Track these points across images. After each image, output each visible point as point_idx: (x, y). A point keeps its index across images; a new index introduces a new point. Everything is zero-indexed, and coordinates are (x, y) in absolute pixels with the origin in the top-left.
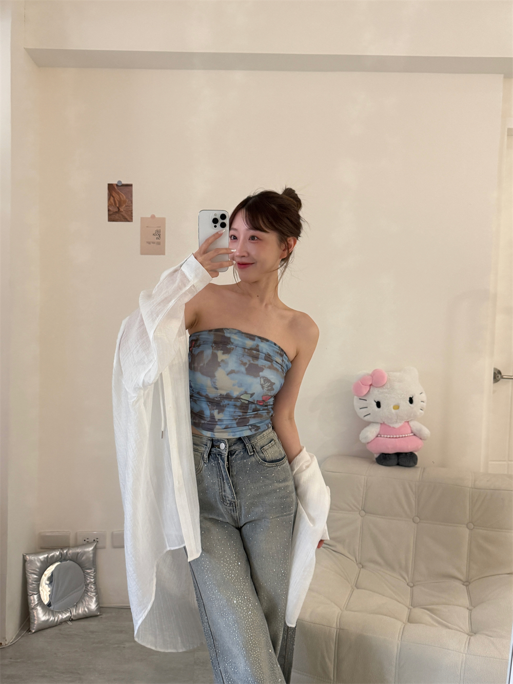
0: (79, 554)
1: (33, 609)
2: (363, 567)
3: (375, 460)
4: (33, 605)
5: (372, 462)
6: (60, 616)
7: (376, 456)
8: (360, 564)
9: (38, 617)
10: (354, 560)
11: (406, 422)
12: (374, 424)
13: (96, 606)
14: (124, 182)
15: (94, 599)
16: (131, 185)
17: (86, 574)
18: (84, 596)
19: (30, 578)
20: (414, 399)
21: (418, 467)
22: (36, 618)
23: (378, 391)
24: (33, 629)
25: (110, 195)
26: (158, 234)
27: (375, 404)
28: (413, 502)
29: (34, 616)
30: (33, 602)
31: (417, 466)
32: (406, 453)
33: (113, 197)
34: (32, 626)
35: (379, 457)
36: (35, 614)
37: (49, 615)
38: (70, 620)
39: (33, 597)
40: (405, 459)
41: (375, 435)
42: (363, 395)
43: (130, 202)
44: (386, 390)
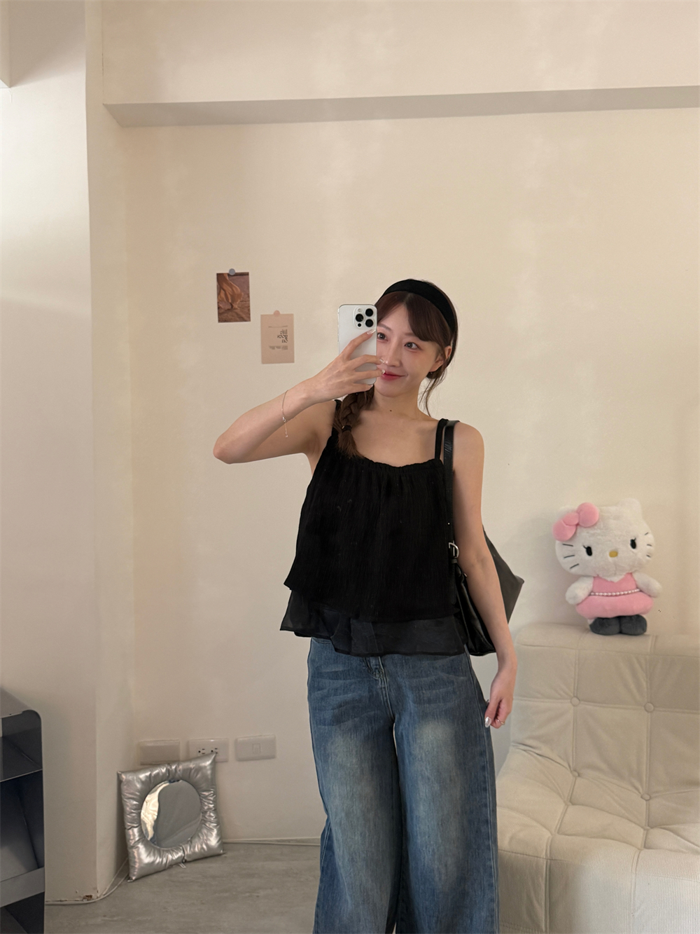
0: (193, 771)
1: (133, 847)
2: (579, 775)
3: (589, 627)
4: (132, 843)
5: (585, 630)
6: (170, 857)
7: (590, 622)
8: (575, 771)
9: (140, 859)
10: (567, 766)
11: (628, 574)
12: (585, 578)
13: (218, 842)
14: (237, 271)
15: (215, 832)
16: (247, 274)
17: (203, 797)
18: (202, 828)
19: (128, 806)
20: (637, 542)
21: (648, 635)
22: (137, 860)
23: (588, 533)
24: (134, 875)
25: (220, 288)
26: (285, 336)
27: (584, 550)
28: (644, 684)
29: (135, 858)
30: (132, 838)
31: (646, 633)
32: (630, 617)
33: (224, 290)
34: (132, 870)
35: (595, 623)
36: (136, 854)
37: (154, 855)
38: (183, 863)
39: (133, 831)
40: (629, 625)
41: (586, 593)
42: (568, 538)
43: (246, 296)
44: (599, 531)
